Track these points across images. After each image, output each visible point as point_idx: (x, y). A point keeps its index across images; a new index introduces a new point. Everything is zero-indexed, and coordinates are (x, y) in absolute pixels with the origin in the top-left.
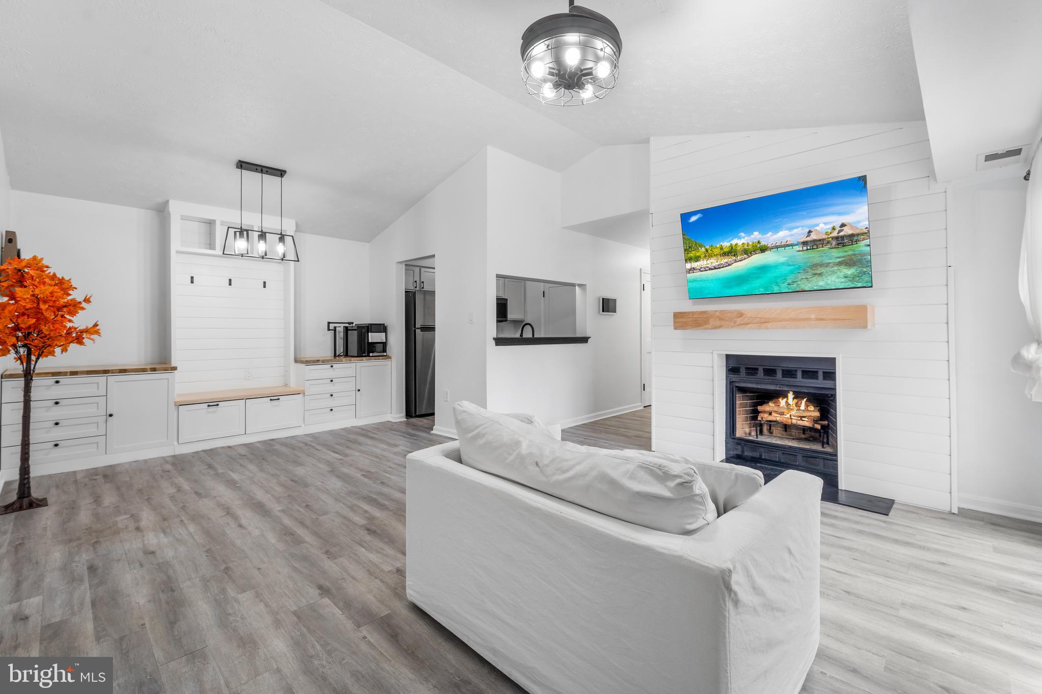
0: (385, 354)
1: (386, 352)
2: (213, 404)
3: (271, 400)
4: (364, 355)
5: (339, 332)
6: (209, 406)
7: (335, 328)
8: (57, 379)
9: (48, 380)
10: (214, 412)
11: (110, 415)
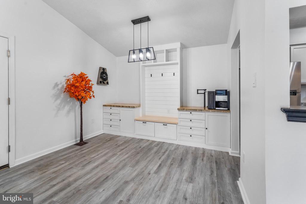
1: (229, 108)
2: (145, 122)
3: (164, 125)
6: (143, 122)
8: (111, 107)
9: (109, 108)
10: (144, 125)
11: (120, 120)
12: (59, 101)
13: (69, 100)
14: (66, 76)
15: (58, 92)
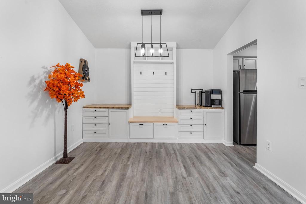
0: (221, 106)
1: (221, 105)
2: (141, 124)
3: (163, 125)
4: (208, 106)
5: (198, 94)
6: (140, 124)
7: (196, 91)
8: (95, 109)
9: (93, 110)
10: (142, 127)
11: (109, 124)
12: (35, 104)
13: (48, 101)
14: (45, 67)
15: (35, 90)
